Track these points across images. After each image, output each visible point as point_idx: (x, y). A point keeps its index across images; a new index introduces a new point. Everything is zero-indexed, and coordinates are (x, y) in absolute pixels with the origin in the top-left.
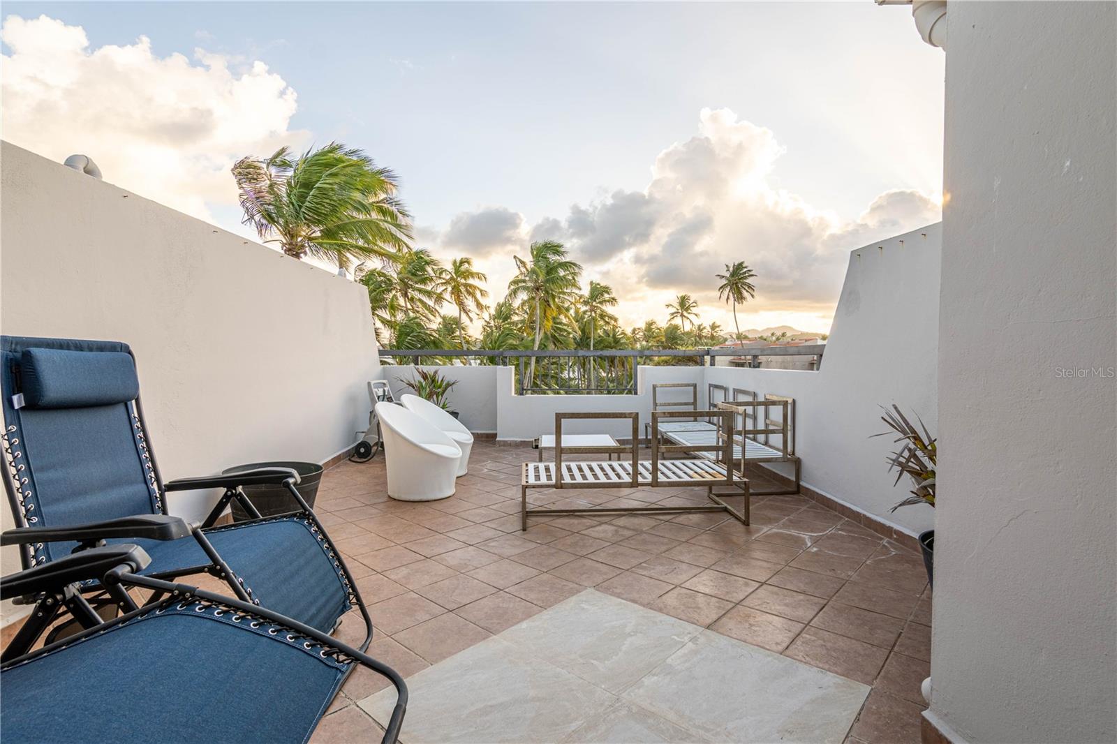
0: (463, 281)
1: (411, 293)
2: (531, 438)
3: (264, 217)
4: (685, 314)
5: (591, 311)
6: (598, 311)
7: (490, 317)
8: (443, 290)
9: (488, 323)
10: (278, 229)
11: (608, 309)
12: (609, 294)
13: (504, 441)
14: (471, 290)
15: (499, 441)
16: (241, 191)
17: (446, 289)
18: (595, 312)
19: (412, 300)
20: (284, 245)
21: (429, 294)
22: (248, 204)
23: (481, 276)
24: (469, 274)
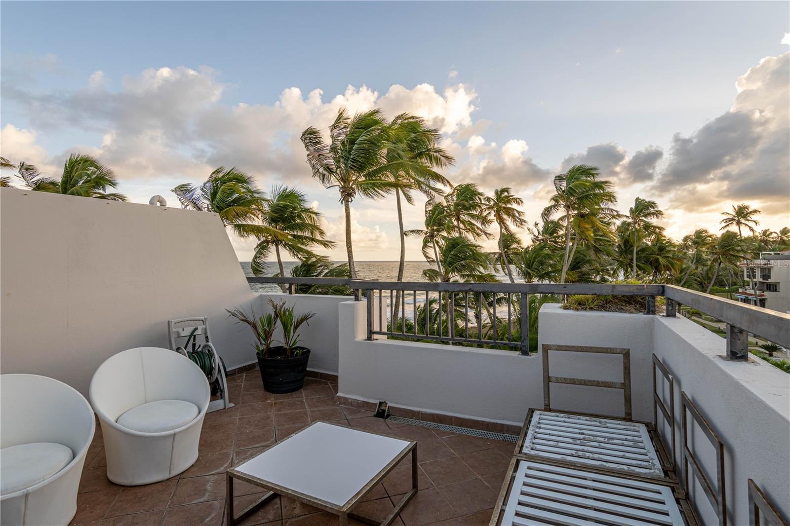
0: (503, 205)
1: (462, 217)
2: (376, 399)
3: (325, 169)
4: (743, 221)
5: (635, 223)
6: (642, 224)
7: (539, 233)
8: (488, 214)
9: (537, 237)
10: (335, 177)
11: (654, 221)
12: (654, 208)
13: (346, 399)
14: (510, 212)
15: (339, 398)
16: (308, 152)
17: (490, 213)
18: (639, 225)
19: (463, 222)
20: (341, 188)
21: (477, 217)
22: (313, 162)
23: (518, 201)
24: (508, 200)
